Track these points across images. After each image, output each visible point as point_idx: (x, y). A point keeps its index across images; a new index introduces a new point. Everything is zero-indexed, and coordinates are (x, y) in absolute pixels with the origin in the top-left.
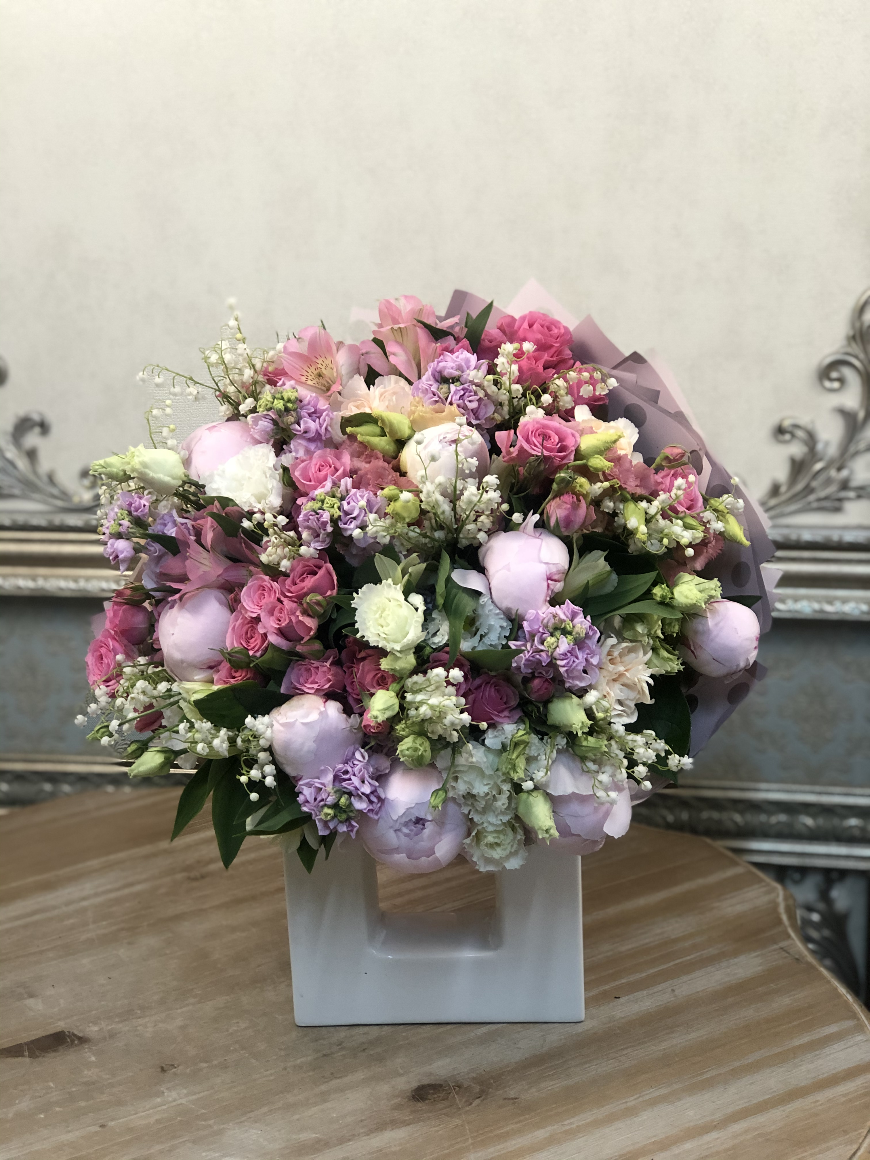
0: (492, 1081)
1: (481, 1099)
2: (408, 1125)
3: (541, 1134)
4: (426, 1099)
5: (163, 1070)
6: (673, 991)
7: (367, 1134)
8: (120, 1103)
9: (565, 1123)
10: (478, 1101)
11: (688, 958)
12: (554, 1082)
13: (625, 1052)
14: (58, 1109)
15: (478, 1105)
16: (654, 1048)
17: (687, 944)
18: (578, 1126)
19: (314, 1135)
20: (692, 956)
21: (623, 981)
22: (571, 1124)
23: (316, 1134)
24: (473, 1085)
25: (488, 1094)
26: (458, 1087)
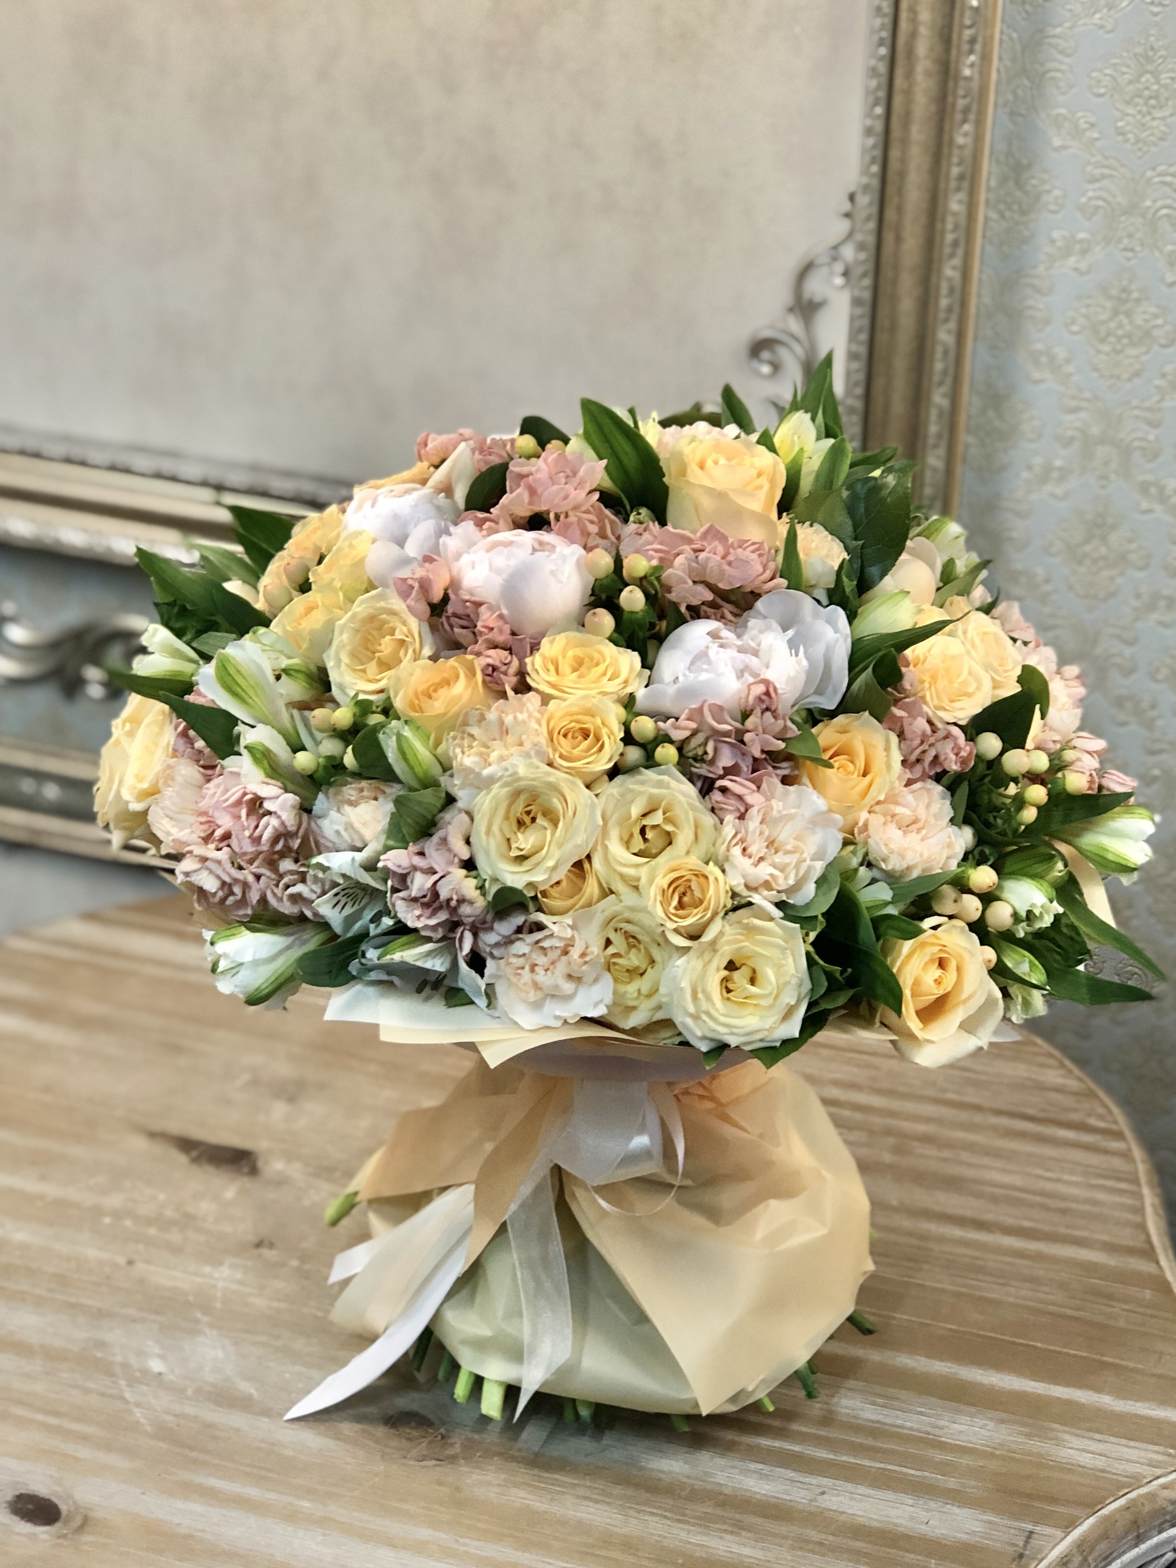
0: (479, 1454)
1: (439, 1463)
2: (339, 1439)
3: (424, 1533)
4: (397, 1427)
5: (259, 1245)
6: (823, 1493)
8: (177, 1250)
9: (462, 1540)
10: (434, 1462)
11: (912, 1472)
12: (530, 1497)
13: (646, 1518)
14: (128, 1223)
15: (424, 1467)
16: (683, 1535)
17: (939, 1456)
18: (466, 1552)
19: (253, 1391)
20: (918, 1473)
21: (797, 1448)
22: (465, 1545)
23: (257, 1389)
24: (458, 1446)
25: (452, 1463)
26: (443, 1437)
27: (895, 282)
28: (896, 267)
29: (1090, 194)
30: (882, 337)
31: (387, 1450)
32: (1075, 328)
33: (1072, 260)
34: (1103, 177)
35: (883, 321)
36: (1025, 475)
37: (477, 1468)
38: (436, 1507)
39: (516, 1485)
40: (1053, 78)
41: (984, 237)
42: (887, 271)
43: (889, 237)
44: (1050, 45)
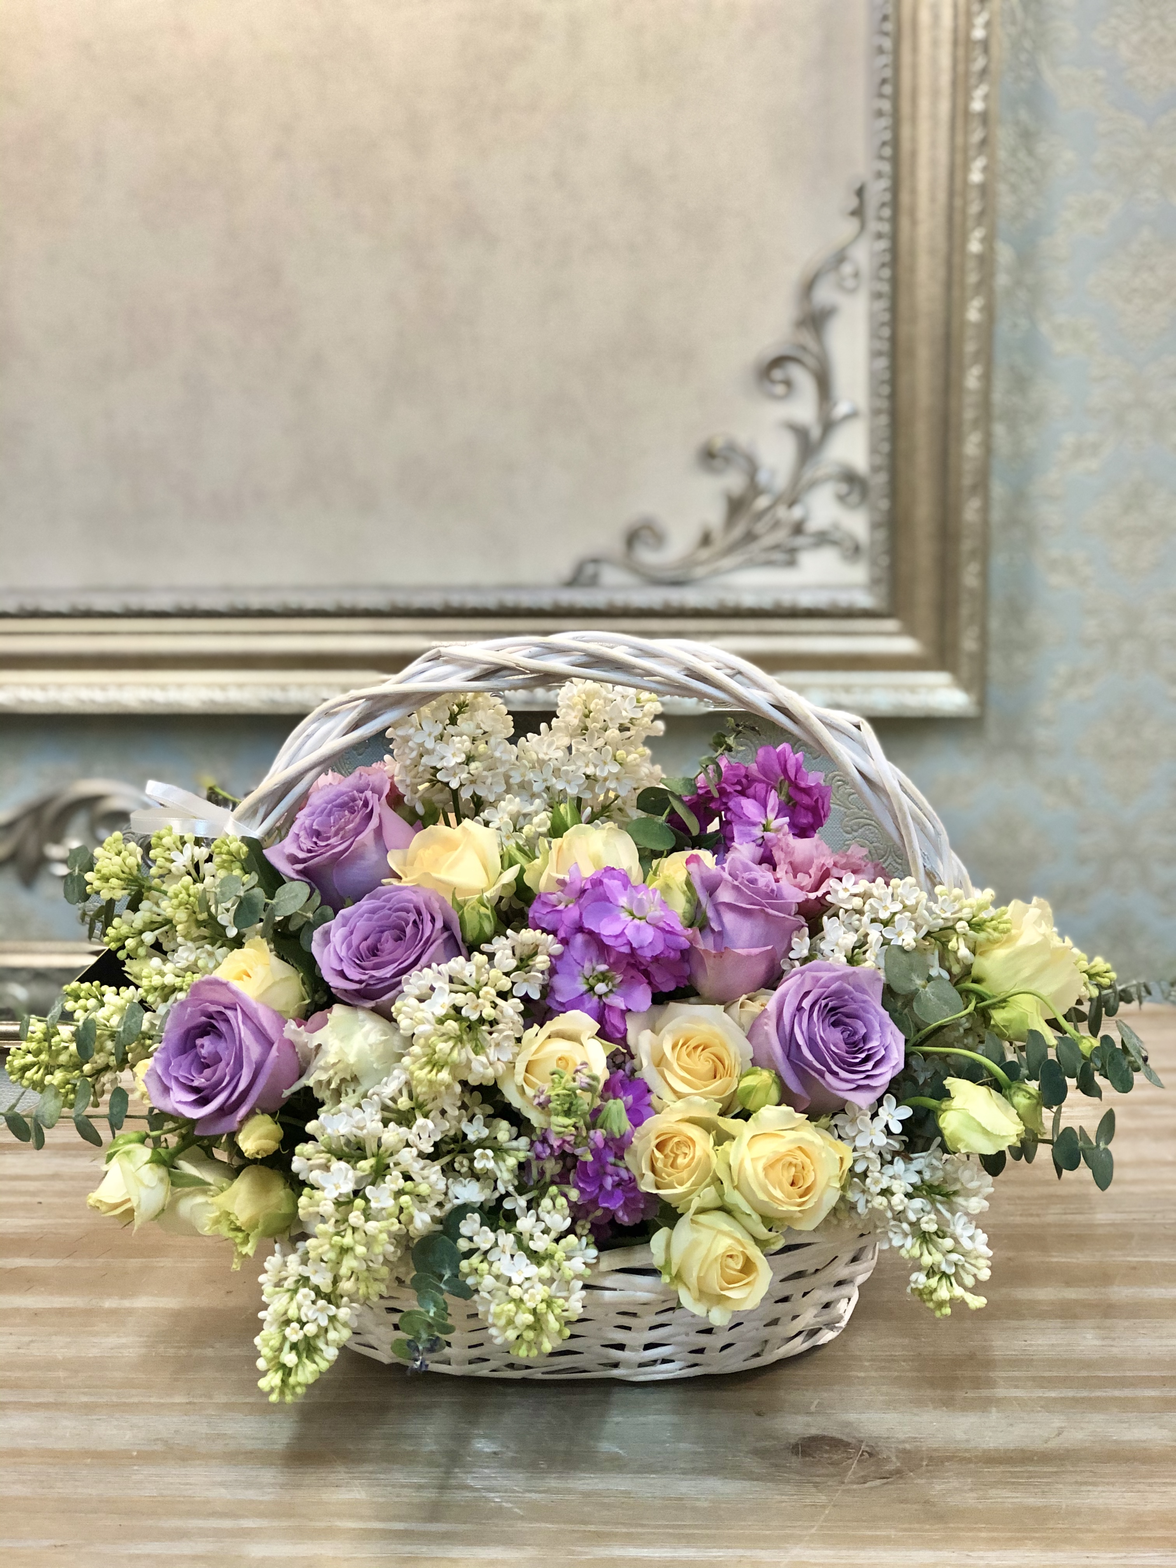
0: (924, 1463)
1: (885, 1481)
2: (752, 1479)
3: (922, 1557)
4: (810, 1455)
7: (685, 1472)
9: (973, 1554)
10: (878, 1482)
12: (1014, 1495)
13: (1164, 1489)
15: (871, 1488)
19: (617, 1450)
22: (982, 1558)
23: (622, 1449)
24: (894, 1459)
25: (901, 1478)
26: (871, 1455)
28: (913, 251)
31: (817, 1479)
35: (904, 312)
36: (1057, 454)
37: (932, 1477)
38: (916, 1526)
39: (994, 1485)
42: (904, 259)
43: (904, 224)
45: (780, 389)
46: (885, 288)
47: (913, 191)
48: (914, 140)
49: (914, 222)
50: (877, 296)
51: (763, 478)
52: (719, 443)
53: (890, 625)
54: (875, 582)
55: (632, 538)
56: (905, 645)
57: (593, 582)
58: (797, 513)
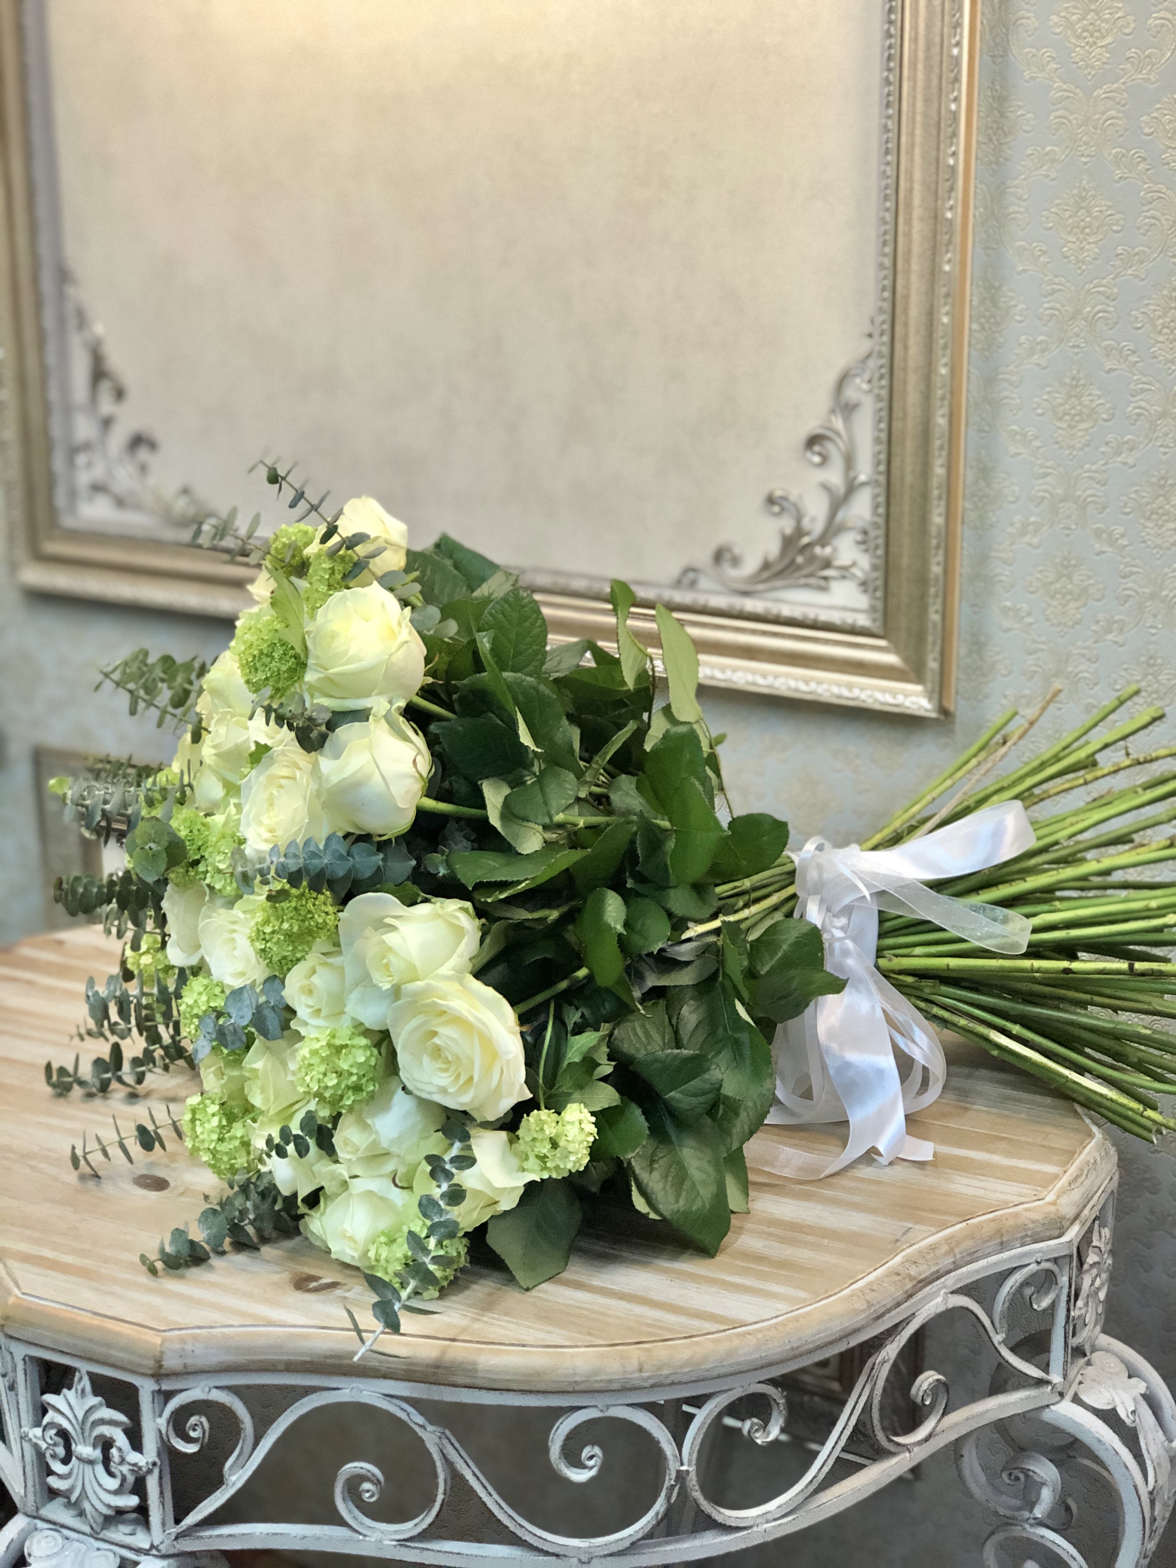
27: (905, 382)
28: (905, 369)
29: (1046, 305)
30: (897, 425)
32: (1040, 411)
33: (1035, 359)
34: (1054, 291)
35: (897, 412)
36: (1010, 530)
40: (1014, 219)
41: (970, 345)
42: (898, 373)
43: (898, 346)
44: (1011, 193)
45: (817, 459)
46: (884, 393)
47: (906, 325)
48: (907, 287)
49: (906, 348)
50: (879, 398)
51: (806, 523)
52: (778, 493)
53: (882, 643)
54: (873, 609)
55: (719, 556)
56: (891, 659)
57: (693, 584)
58: (828, 550)
